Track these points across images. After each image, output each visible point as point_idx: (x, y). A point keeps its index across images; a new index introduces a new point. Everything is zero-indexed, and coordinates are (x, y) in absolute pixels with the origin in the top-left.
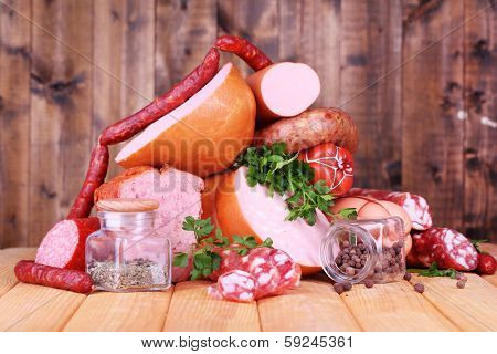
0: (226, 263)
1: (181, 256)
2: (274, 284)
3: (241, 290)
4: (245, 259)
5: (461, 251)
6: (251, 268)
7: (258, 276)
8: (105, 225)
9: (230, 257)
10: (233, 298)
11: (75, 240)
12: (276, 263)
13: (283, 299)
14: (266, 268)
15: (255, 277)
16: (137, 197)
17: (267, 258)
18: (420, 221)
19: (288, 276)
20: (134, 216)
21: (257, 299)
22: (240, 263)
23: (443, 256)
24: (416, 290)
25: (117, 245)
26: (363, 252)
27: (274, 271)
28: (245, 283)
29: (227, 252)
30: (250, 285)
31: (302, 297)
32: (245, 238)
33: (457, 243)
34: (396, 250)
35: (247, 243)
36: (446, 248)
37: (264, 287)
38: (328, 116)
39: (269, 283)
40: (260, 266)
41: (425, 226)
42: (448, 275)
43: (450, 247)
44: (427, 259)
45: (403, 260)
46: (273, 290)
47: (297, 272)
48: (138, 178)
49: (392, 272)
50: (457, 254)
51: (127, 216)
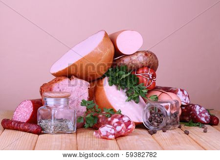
0: (100, 121)
1: (81, 118)
2: (123, 131)
3: (109, 134)
4: (109, 119)
5: (203, 115)
6: (112, 124)
7: (115, 127)
8: (46, 104)
9: (102, 118)
10: (105, 138)
11: (31, 109)
12: (124, 121)
13: (128, 138)
14: (119, 124)
15: (115, 128)
16: (60, 90)
17: (119, 119)
18: (184, 101)
19: (129, 127)
20: (60, 100)
21: (116, 138)
22: (107, 121)
23: (195, 117)
24: (185, 133)
25: (53, 113)
26: (160, 115)
27: (123, 125)
28: (111, 130)
29: (101, 116)
30: (113, 131)
31: (136, 137)
32: (109, 110)
33: (201, 111)
34: (176, 115)
35: (110, 112)
36: (196, 113)
37: (119, 132)
38: (146, 55)
39: (121, 130)
40: (117, 122)
41: (187, 103)
42: (198, 126)
43: (198, 113)
44: (188, 118)
45: (178, 119)
46: (123, 134)
47: (134, 125)
48: (61, 83)
49: (174, 125)
50: (201, 116)
51: (57, 100)
